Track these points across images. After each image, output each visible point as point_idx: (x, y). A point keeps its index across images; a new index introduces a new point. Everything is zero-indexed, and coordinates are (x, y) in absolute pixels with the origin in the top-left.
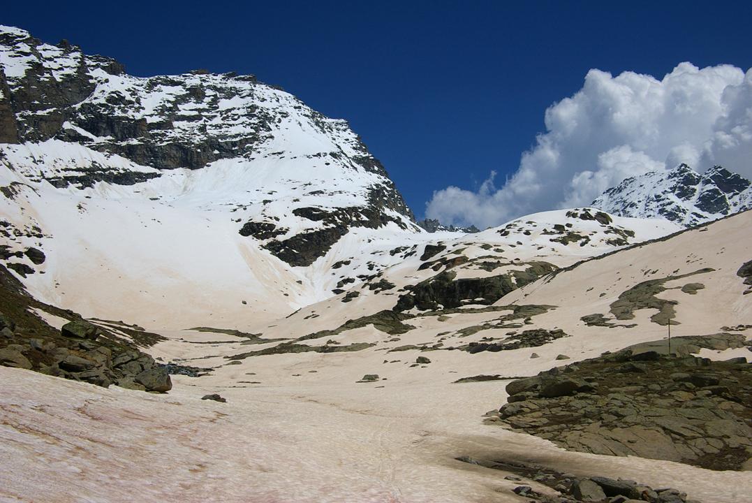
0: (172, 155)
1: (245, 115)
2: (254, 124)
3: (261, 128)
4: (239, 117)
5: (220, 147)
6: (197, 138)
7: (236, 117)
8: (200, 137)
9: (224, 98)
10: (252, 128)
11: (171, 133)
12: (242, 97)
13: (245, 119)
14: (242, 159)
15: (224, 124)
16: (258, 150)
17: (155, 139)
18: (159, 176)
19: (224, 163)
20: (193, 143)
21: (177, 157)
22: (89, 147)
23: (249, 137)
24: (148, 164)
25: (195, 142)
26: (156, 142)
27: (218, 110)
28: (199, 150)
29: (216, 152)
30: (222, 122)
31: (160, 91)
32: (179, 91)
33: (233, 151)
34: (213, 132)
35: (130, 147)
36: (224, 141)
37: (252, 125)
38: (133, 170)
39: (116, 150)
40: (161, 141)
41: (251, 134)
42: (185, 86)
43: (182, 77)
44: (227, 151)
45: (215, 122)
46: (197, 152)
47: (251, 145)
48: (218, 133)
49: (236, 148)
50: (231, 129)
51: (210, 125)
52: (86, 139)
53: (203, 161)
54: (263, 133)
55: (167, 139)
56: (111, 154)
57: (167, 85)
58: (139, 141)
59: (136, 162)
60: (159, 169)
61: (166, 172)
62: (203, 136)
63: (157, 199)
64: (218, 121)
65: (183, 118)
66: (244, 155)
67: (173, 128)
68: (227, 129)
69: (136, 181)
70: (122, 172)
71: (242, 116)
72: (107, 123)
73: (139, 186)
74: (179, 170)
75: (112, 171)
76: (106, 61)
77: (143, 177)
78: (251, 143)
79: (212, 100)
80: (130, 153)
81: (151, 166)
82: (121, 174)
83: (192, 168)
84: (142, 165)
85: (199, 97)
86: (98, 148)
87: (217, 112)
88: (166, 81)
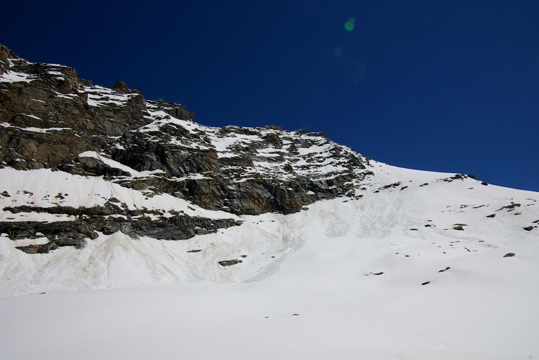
0: (255, 195)
1: (331, 157)
2: (345, 163)
3: (354, 167)
4: (324, 159)
5: (313, 187)
6: (285, 176)
7: (322, 159)
8: (288, 175)
9: (302, 147)
10: (343, 166)
11: (250, 169)
12: (319, 146)
13: (332, 160)
14: (345, 198)
15: (310, 165)
16: (361, 187)
17: (229, 176)
18: (238, 224)
19: (324, 205)
20: (281, 181)
21: (262, 198)
22: (119, 183)
23: (344, 174)
24: (219, 208)
25: (284, 179)
26: (232, 179)
27: (299, 155)
28: (291, 189)
29: (310, 193)
30: (308, 164)
31: (234, 136)
32: (255, 138)
33: (330, 191)
34: (300, 172)
35: (192, 184)
36: (316, 180)
37: (343, 164)
38: (192, 214)
39: (168, 187)
40: (238, 177)
41: (345, 171)
42: (261, 135)
43: (256, 130)
44: (323, 191)
45: (299, 164)
46: (288, 190)
47: (350, 183)
48: (307, 173)
49: (333, 187)
50: (319, 169)
51: (296, 167)
52: (116, 172)
53: (298, 203)
54: (357, 171)
55: (246, 175)
56: (156, 192)
57: (241, 133)
58: (205, 175)
59: (200, 205)
60: (238, 215)
61: (248, 219)
62: (290, 175)
63: (235, 262)
64: (302, 162)
65: (262, 159)
66: (346, 193)
67: (253, 166)
68: (316, 169)
69: (196, 232)
70: (168, 215)
71: (328, 158)
72: (157, 153)
73: (201, 241)
74: (268, 216)
75: (147, 215)
76: (171, 106)
77: (210, 226)
78: (350, 181)
79: (291, 146)
80: (191, 192)
81: (225, 210)
82: (165, 219)
83: (285, 212)
84: (210, 209)
85: (277, 143)
86: (136, 185)
87: (299, 157)
88: (239, 130)
